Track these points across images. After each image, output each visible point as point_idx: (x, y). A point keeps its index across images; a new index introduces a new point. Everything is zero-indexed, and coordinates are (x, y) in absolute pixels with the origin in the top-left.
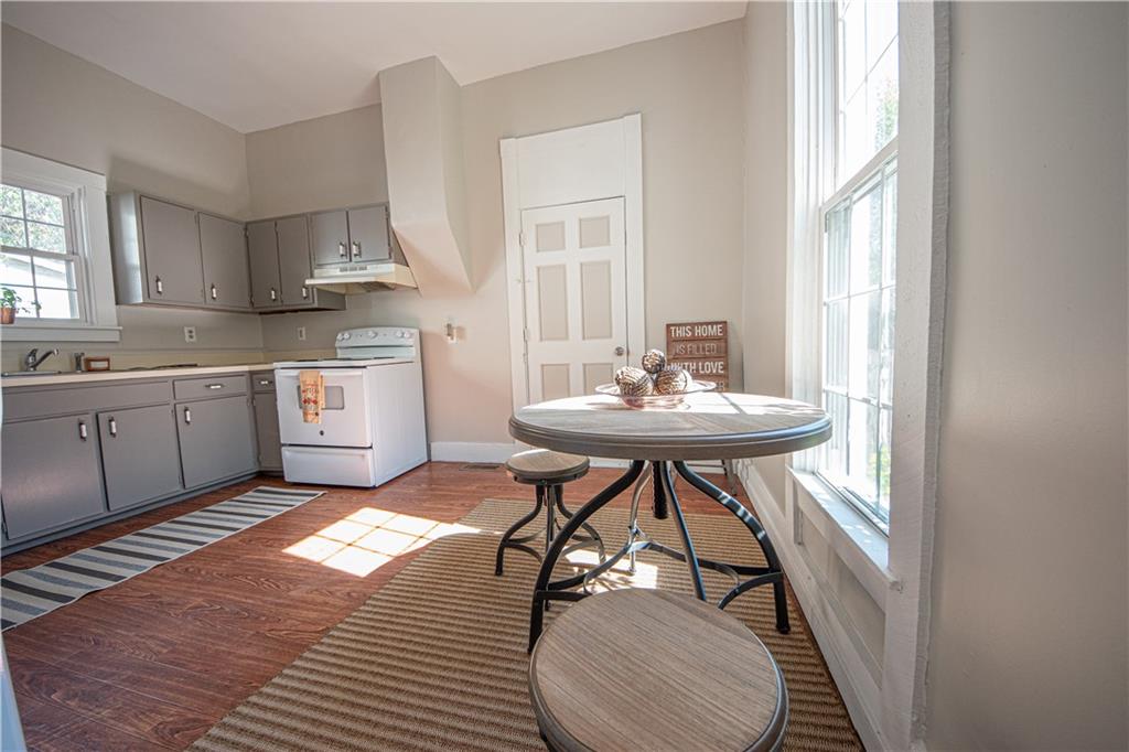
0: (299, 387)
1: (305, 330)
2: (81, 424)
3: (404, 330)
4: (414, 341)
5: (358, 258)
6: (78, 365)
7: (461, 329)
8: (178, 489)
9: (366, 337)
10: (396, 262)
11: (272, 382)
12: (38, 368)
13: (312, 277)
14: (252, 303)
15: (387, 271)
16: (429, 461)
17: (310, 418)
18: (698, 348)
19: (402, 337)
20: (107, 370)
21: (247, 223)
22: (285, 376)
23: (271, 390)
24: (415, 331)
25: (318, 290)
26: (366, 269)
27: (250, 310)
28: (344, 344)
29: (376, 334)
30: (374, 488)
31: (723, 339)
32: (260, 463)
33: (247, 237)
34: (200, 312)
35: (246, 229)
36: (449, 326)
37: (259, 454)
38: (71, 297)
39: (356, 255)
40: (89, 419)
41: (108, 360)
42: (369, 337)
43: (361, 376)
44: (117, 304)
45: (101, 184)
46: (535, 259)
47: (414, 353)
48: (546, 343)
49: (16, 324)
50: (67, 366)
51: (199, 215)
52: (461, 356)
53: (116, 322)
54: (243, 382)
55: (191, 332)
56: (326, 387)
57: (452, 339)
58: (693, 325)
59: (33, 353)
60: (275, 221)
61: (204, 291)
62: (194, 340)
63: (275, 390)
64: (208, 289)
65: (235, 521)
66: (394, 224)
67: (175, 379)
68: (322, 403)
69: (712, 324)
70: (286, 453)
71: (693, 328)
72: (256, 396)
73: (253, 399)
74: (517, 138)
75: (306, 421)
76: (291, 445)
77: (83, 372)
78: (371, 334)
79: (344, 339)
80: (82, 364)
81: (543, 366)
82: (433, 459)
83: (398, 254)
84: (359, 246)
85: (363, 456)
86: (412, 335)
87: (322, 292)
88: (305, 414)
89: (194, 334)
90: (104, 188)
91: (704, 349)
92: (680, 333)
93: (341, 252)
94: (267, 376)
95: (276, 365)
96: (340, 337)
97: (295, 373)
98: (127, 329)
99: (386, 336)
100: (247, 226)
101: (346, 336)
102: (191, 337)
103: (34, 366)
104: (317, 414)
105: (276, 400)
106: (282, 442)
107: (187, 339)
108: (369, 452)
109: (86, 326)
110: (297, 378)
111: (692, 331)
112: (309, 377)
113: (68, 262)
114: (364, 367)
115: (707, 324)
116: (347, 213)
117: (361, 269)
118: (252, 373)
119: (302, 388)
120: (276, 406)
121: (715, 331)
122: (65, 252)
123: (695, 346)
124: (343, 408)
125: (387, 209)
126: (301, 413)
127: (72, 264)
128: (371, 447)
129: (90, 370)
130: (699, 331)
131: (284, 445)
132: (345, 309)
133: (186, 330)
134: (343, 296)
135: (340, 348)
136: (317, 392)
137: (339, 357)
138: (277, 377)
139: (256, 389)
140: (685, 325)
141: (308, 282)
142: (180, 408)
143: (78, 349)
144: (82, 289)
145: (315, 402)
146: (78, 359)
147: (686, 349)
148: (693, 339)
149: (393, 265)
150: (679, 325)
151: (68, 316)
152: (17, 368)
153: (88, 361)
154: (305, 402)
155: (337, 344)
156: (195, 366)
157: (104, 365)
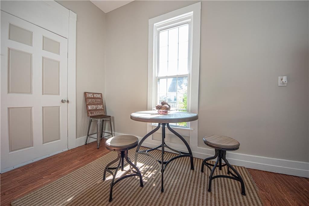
18: (95, 101)
31: (101, 99)
58: (93, 93)
69: (99, 94)
71: (93, 94)
81: (9, 108)
91: (97, 101)
92: (90, 96)
111: (93, 95)
115: (97, 94)
121: (99, 96)
123: (95, 100)
130: (95, 95)
140: (91, 93)
147: (92, 101)
148: (94, 98)
150: (89, 93)
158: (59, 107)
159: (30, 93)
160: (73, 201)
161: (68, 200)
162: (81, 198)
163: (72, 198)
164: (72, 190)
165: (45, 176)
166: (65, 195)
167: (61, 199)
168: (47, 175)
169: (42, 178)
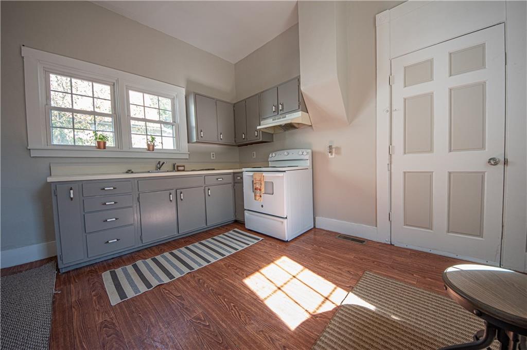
0: (253, 181)
1: (255, 153)
2: (170, 194)
3: (303, 150)
4: (308, 157)
5: (282, 112)
6: (174, 168)
7: (338, 149)
8: (204, 225)
9: (284, 155)
10: (302, 111)
11: (242, 178)
12: (161, 169)
13: (260, 125)
14: (235, 141)
15: (296, 117)
16: (315, 227)
17: (257, 198)
19: (303, 154)
20: (184, 170)
21: (235, 104)
22: (247, 175)
23: (241, 182)
24: (309, 151)
25: (262, 132)
26: (285, 117)
27: (235, 144)
28: (273, 159)
29: (288, 154)
30: (287, 241)
32: (236, 216)
33: (234, 110)
34: (216, 146)
35: (234, 107)
36: (330, 147)
37: (235, 212)
38: (174, 140)
39: (281, 110)
40: (173, 192)
41: (184, 166)
42: (285, 155)
43: (283, 176)
44: (188, 143)
45: (183, 91)
46: (402, 92)
47: (308, 164)
48: (409, 156)
49: (155, 151)
50: (171, 169)
51: (217, 101)
52: (337, 165)
53: (187, 151)
54: (230, 178)
55: (213, 155)
56: (265, 182)
57: (332, 155)
59: (159, 163)
60: (245, 100)
61: (218, 136)
62: (214, 158)
63: (243, 182)
64: (219, 135)
65: (224, 249)
66: (302, 88)
67: (206, 175)
68: (263, 190)
70: (247, 214)
72: (236, 184)
73: (234, 185)
74: (389, 9)
75: (255, 199)
76: (249, 210)
77: (176, 171)
78: (286, 153)
79: (273, 156)
80: (175, 168)
81: (405, 173)
82: (316, 227)
83: (303, 106)
84: (282, 105)
85: (282, 222)
86: (308, 153)
87: (264, 132)
88: (255, 196)
89: (214, 156)
90: (184, 93)
93: (274, 110)
94: (240, 175)
95: (244, 169)
96: (270, 156)
97: (251, 174)
98: (191, 153)
99: (293, 154)
100: (234, 105)
101: (274, 155)
102: (213, 157)
103: (160, 168)
104: (261, 196)
105: (243, 187)
106: (245, 208)
107: (212, 158)
108: (285, 221)
109: (178, 152)
110: (252, 176)
112: (258, 176)
113: (173, 125)
114: (285, 171)
116: (277, 88)
117: (283, 118)
118: (234, 173)
119: (254, 182)
120: (243, 190)
122: (171, 122)
124: (273, 194)
125: (299, 80)
126: (253, 194)
127: (174, 127)
128: (286, 218)
129: (178, 171)
131: (246, 210)
132: (273, 141)
133: (212, 154)
134: (273, 134)
135: (270, 161)
136: (261, 184)
137: (270, 166)
138: (244, 176)
139: (236, 181)
141: (258, 128)
142: (207, 188)
143: (174, 161)
144: (177, 137)
145: (260, 190)
146: (174, 165)
149: (300, 112)
151: (172, 148)
152: (154, 169)
153: (178, 166)
154: (256, 189)
155: (269, 160)
156: (214, 169)
157: (182, 168)
158: (484, 173)
159: (431, 150)
160: (394, 322)
161: (394, 317)
162: (405, 331)
163: (399, 319)
164: (413, 314)
165: (419, 275)
166: (400, 309)
167: (392, 307)
168: (421, 276)
169: (413, 275)
